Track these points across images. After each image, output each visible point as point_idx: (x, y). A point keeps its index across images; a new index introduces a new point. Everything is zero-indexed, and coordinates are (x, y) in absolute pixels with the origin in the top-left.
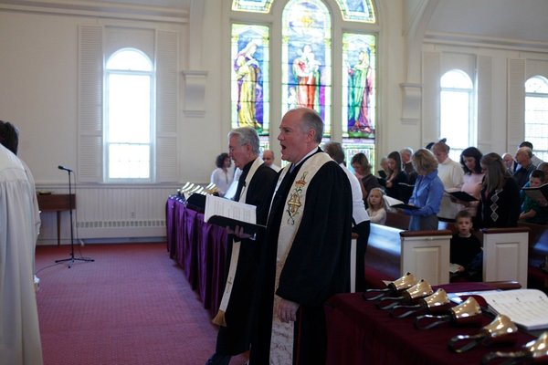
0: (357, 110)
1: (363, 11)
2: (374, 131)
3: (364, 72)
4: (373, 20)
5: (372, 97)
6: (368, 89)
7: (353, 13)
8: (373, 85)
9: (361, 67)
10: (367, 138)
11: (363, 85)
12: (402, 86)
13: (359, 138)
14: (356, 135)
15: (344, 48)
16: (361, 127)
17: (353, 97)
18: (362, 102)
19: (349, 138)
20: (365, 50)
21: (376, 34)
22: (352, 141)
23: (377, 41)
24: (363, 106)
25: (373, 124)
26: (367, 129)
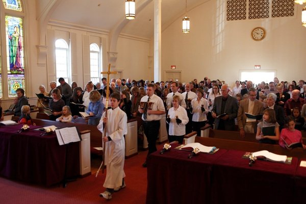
0: (15, 58)
1: (15, 4)
2: (23, 70)
3: (17, 38)
4: (21, 10)
5: (22, 52)
6: (20, 47)
7: (10, 5)
8: (22, 45)
9: (15, 35)
10: (20, 74)
11: (17, 45)
12: (37, 47)
13: (16, 74)
14: (15, 72)
15: (6, 24)
16: (17, 68)
17: (12, 51)
18: (17, 54)
19: (11, 74)
20: (17, 26)
21: (23, 18)
22: (13, 76)
23: (23, 21)
24: (18, 56)
25: (23, 66)
26: (20, 69)
